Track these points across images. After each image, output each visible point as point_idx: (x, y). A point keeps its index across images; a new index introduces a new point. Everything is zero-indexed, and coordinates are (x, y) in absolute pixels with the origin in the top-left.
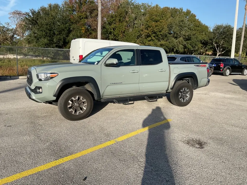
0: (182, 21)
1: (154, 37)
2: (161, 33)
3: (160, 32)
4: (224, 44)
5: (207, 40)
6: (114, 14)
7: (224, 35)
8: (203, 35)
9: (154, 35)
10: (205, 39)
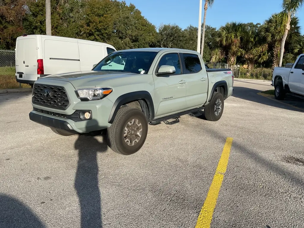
0: (128, 18)
1: (98, 35)
2: (106, 31)
3: (105, 29)
4: (172, 47)
5: (155, 42)
6: (41, 2)
7: (172, 37)
8: (150, 36)
9: (97, 33)
10: (153, 41)
